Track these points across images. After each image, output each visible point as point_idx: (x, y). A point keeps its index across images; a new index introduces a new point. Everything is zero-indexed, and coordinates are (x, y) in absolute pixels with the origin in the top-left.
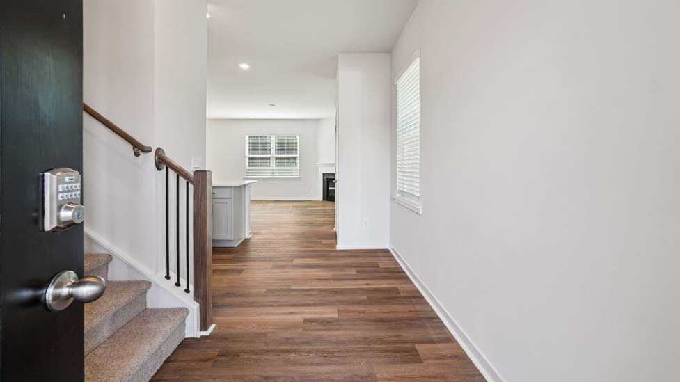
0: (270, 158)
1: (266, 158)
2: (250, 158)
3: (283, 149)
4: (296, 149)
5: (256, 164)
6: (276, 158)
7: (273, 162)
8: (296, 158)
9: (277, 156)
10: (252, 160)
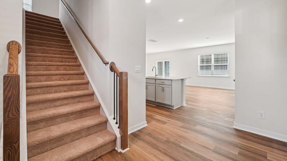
0: (211, 66)
1: (209, 66)
2: (200, 66)
3: (218, 61)
4: (227, 60)
5: (204, 69)
6: (214, 66)
7: (213, 68)
8: (227, 65)
9: (215, 65)
10: (202, 67)
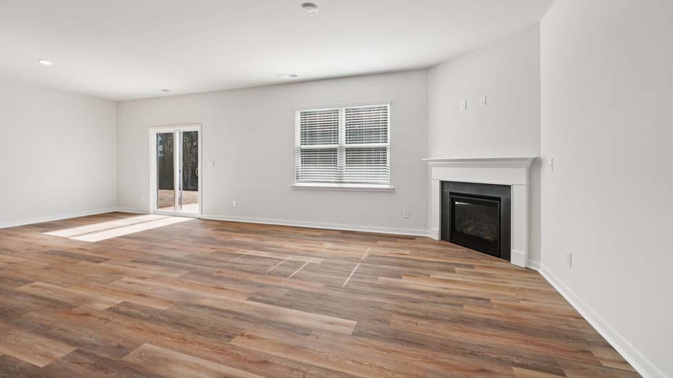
0: (336, 150)
1: (331, 150)
2: (302, 151)
3: (359, 132)
4: (386, 131)
5: (315, 162)
6: (347, 149)
7: (342, 158)
8: (384, 149)
9: (348, 146)
10: (306, 154)
